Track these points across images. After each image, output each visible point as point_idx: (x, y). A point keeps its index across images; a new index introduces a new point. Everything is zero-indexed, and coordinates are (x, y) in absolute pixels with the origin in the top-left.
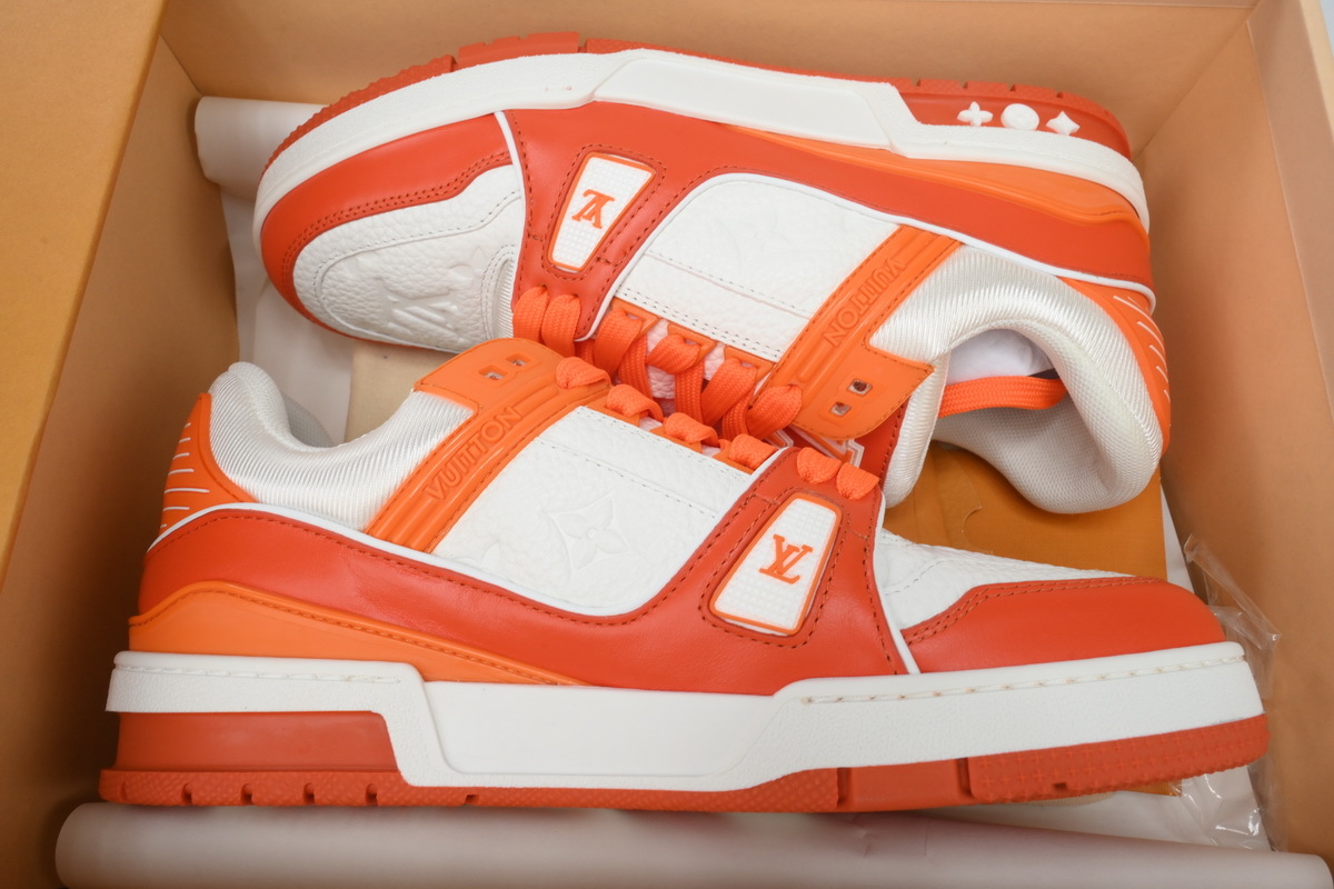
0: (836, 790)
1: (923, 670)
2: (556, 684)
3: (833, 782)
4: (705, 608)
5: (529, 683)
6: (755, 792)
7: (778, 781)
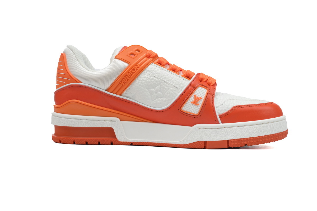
0: (204, 145)
1: (222, 123)
2: (148, 122)
3: (203, 144)
4: (179, 110)
5: (142, 122)
6: (188, 145)
7: (193, 143)
